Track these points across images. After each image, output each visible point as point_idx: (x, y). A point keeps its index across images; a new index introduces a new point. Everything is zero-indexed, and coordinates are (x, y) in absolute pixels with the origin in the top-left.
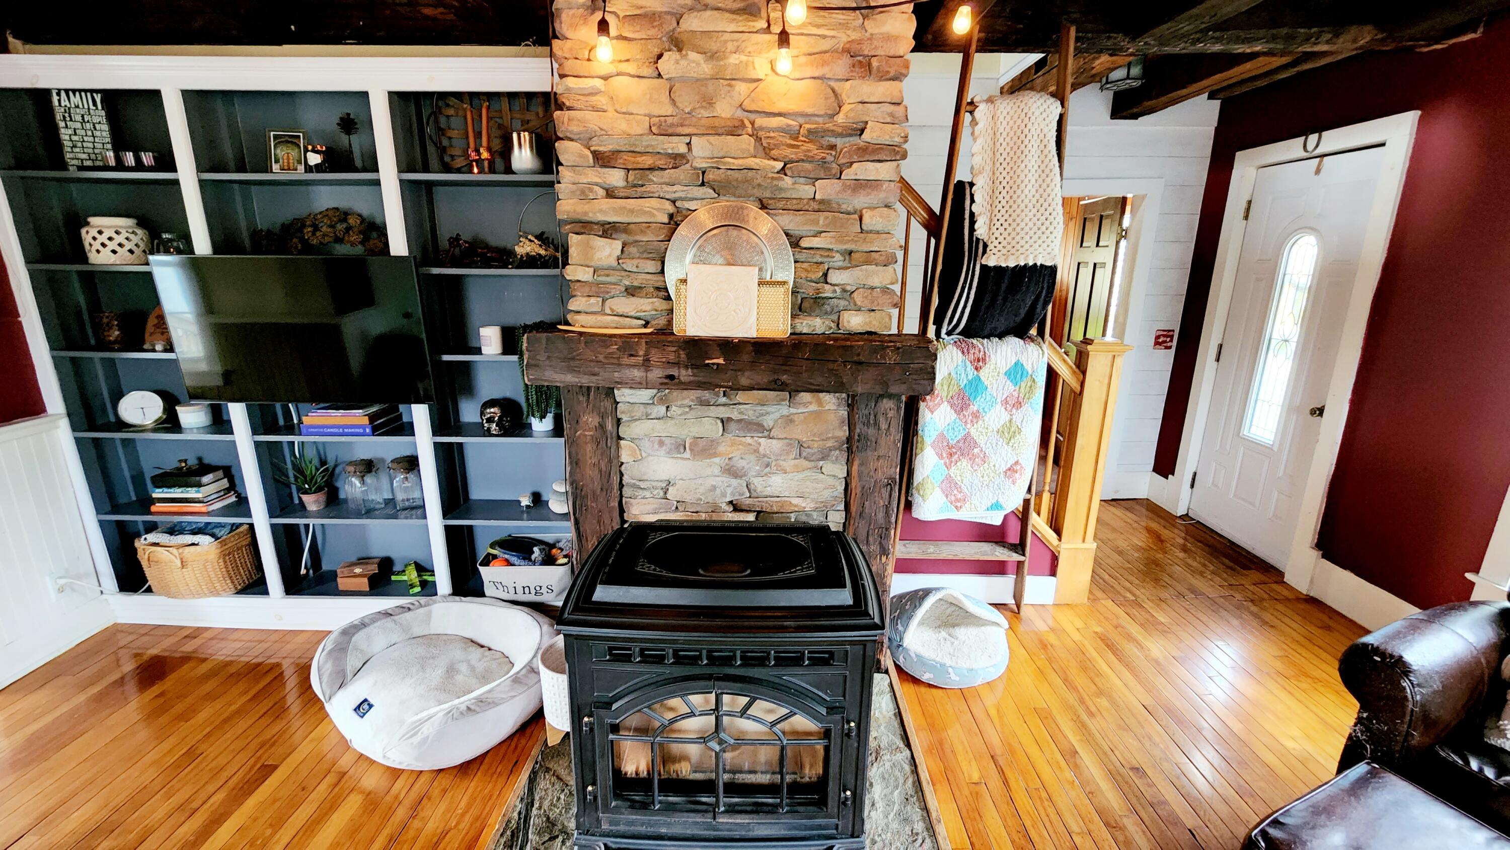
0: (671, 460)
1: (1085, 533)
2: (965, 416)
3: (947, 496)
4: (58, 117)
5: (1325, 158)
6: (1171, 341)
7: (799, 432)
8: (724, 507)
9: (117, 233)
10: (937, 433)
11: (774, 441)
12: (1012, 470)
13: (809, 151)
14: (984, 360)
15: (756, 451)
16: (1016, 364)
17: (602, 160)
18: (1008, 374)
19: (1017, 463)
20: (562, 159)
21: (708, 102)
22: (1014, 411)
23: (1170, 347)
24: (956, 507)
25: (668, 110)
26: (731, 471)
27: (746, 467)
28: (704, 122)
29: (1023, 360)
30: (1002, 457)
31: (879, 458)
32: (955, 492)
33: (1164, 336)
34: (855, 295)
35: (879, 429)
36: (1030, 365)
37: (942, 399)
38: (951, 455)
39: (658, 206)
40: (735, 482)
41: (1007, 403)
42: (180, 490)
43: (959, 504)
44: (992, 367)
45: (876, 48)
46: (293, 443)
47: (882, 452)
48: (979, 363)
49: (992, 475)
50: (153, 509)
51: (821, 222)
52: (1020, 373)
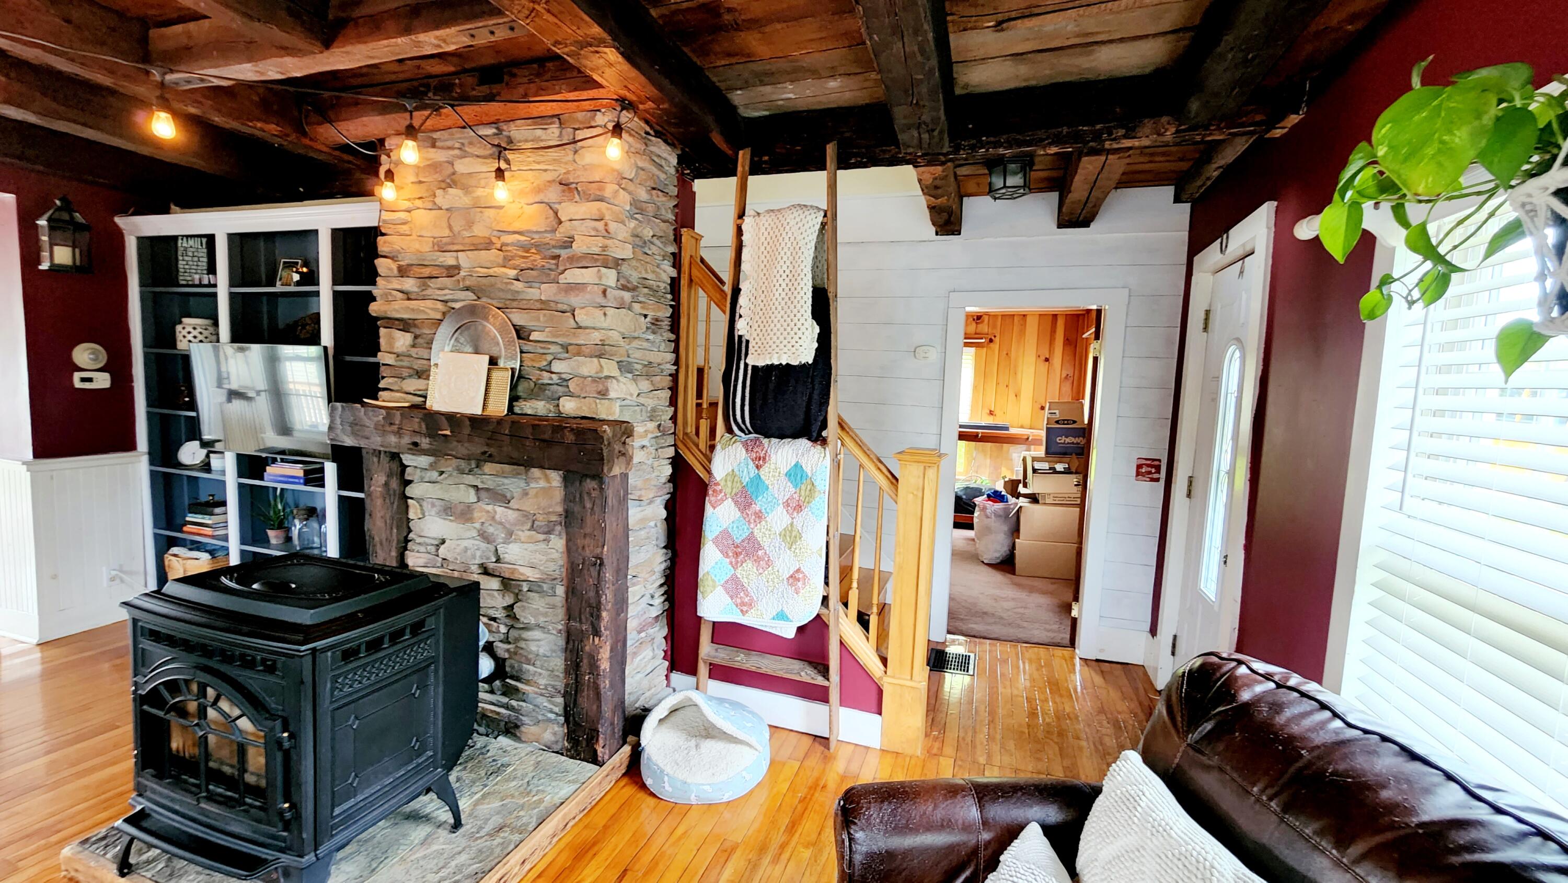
0: (442, 521)
1: (912, 668)
2: (748, 515)
3: (732, 598)
4: (180, 253)
5: (1246, 259)
6: (1158, 471)
7: (529, 505)
8: (474, 568)
9: (194, 329)
10: (721, 529)
11: (510, 512)
12: (795, 578)
13: (535, 261)
14: (764, 459)
15: (493, 518)
16: (796, 465)
17: (403, 272)
18: (788, 475)
19: (798, 571)
20: (380, 270)
21: (470, 224)
22: (795, 514)
23: (1157, 480)
24: (742, 611)
25: (447, 232)
26: (484, 536)
27: (496, 533)
28: (467, 241)
29: (803, 463)
30: (785, 564)
31: (585, 536)
32: (742, 594)
33: (1148, 466)
34: (570, 383)
35: (584, 507)
36: (809, 468)
37: (725, 495)
38: (737, 554)
39: (432, 306)
40: (483, 545)
41: (788, 505)
42: (201, 516)
43: (745, 609)
44: (773, 466)
45: (578, 176)
46: (276, 489)
47: (588, 530)
48: (760, 461)
49: (776, 580)
50: (185, 529)
51: (542, 319)
52: (799, 476)
